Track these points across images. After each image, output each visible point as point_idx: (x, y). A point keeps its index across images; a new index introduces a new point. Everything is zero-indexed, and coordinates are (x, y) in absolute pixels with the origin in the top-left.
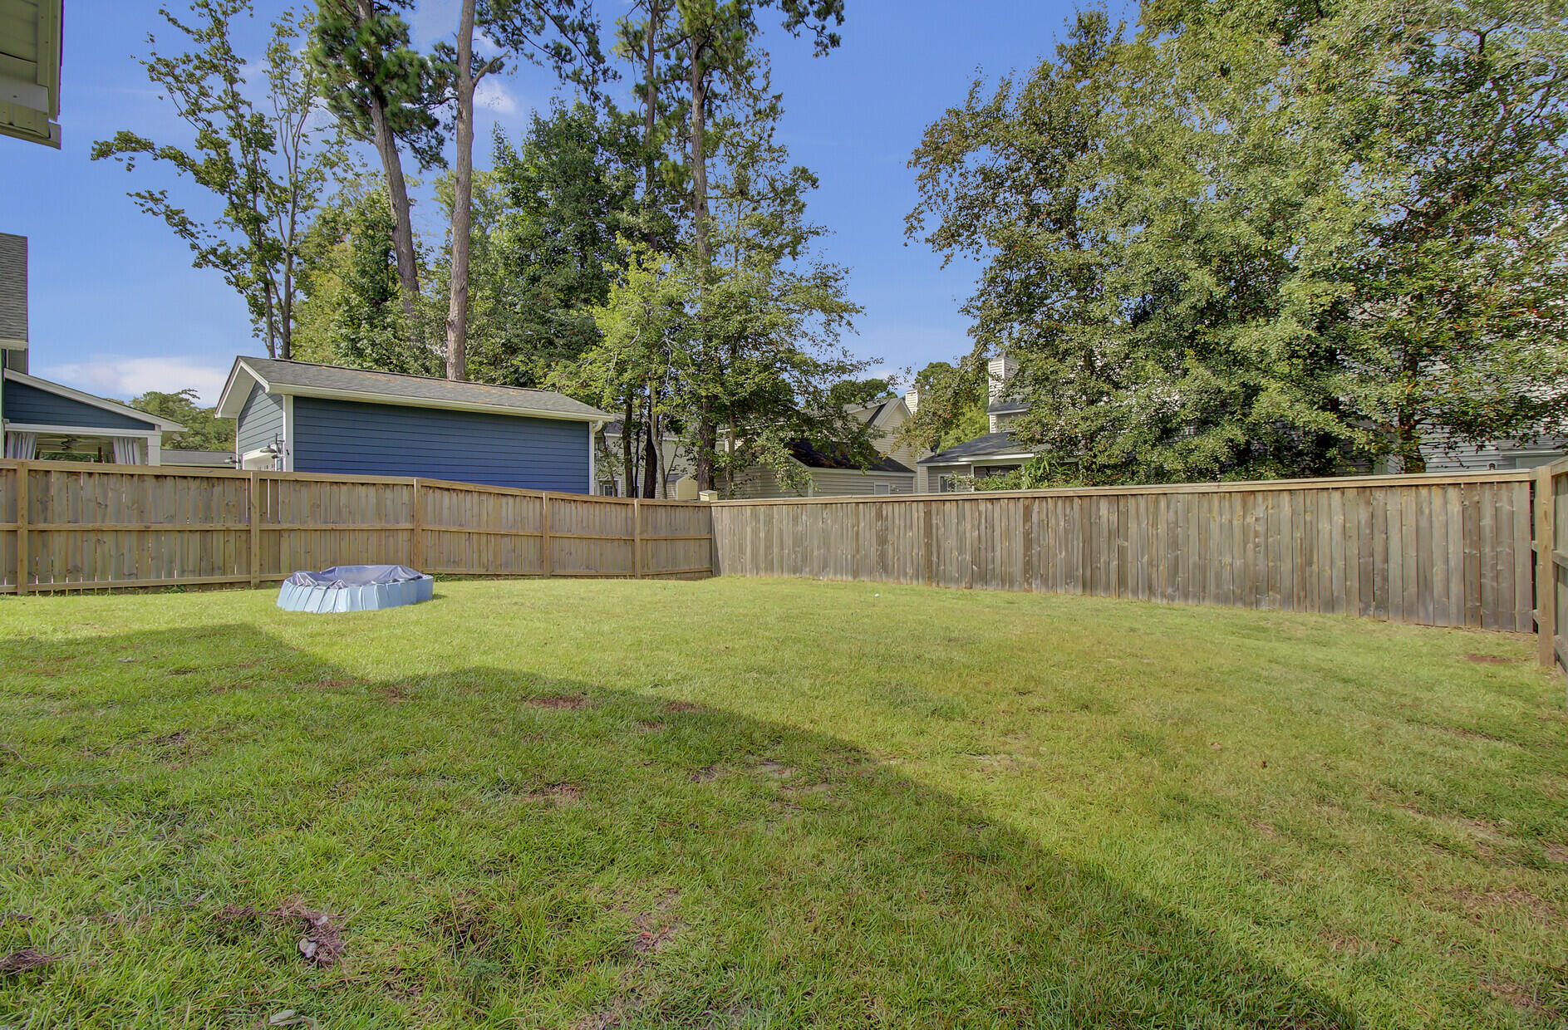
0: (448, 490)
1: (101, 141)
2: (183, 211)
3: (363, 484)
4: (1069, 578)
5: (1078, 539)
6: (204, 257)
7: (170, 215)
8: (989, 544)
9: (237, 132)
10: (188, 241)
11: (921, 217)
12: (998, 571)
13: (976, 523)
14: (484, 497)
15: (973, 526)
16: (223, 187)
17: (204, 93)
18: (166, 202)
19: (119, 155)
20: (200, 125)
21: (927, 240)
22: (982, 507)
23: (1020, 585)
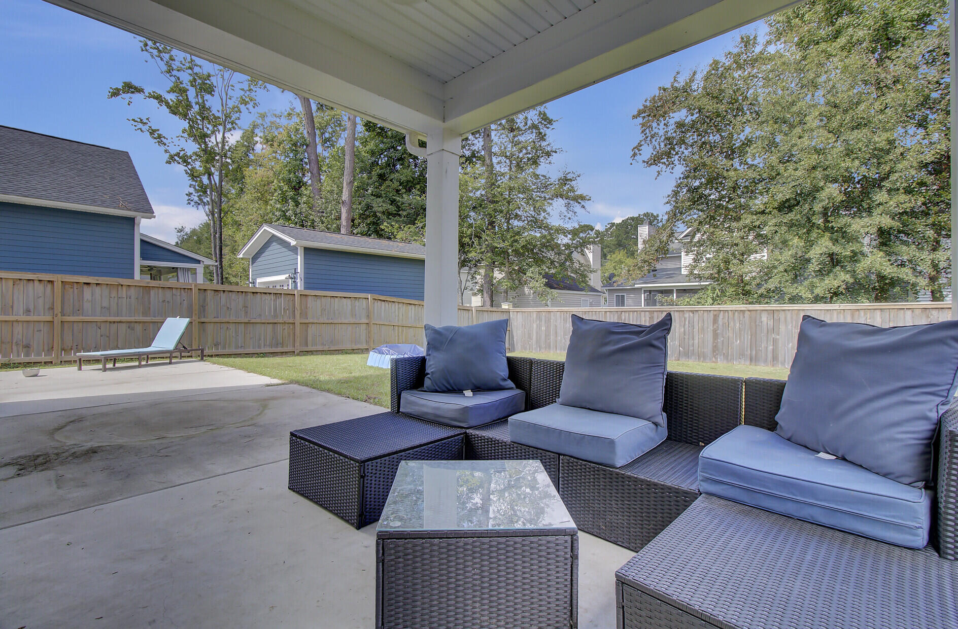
0: (384, 301)
1: (114, 87)
2: (158, 130)
3: (345, 297)
4: (742, 355)
5: (747, 334)
6: (172, 157)
7: (152, 132)
8: (691, 336)
9: (194, 83)
10: (163, 148)
11: (640, 148)
12: (696, 351)
13: (683, 324)
14: (401, 305)
15: (680, 325)
16: (185, 116)
17: (172, 59)
18: (149, 124)
19: (124, 95)
20: (173, 79)
21: (644, 162)
22: (687, 315)
23: (710, 359)
